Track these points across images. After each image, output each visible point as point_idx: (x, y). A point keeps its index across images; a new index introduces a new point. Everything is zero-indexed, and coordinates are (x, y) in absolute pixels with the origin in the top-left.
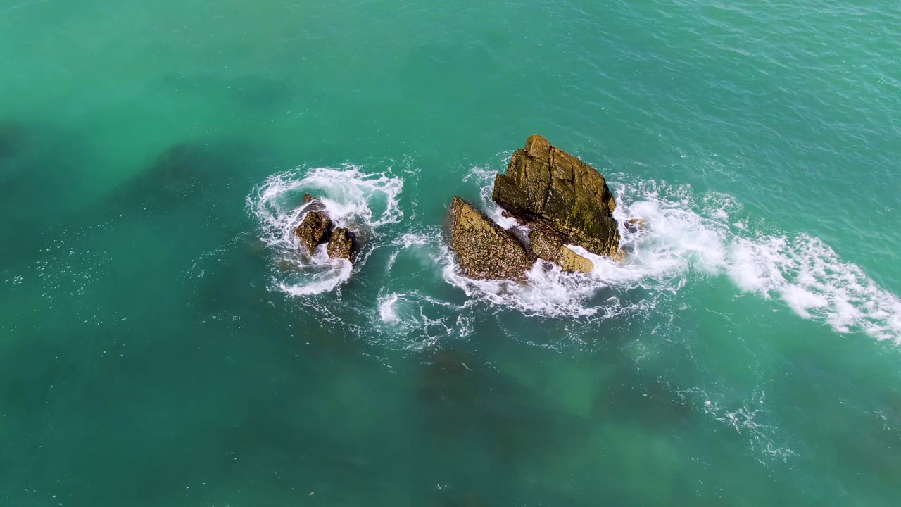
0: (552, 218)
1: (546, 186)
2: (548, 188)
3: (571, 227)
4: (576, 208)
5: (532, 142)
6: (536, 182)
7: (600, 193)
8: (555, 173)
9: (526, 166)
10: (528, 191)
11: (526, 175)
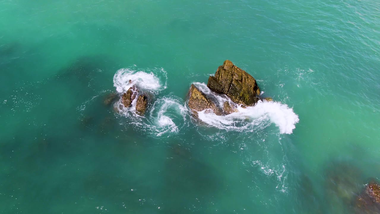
0: (231, 96)
1: (230, 82)
2: (231, 83)
3: (239, 100)
4: (242, 92)
5: (225, 63)
6: (226, 80)
7: (253, 86)
8: (234, 77)
9: (222, 73)
10: (222, 84)
11: (222, 77)
